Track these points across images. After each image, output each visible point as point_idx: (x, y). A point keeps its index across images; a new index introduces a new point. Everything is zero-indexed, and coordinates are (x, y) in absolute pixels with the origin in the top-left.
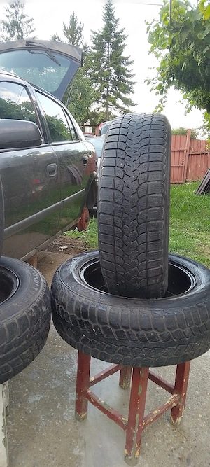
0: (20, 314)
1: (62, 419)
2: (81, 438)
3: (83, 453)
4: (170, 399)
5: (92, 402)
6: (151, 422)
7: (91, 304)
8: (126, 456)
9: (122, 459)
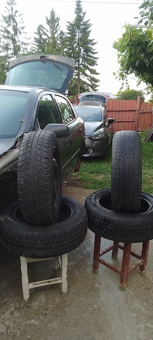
0: (81, 221)
1: (86, 272)
2: (98, 280)
3: (99, 286)
4: (140, 261)
5: (101, 263)
6: (131, 271)
7: (107, 216)
9: (118, 288)
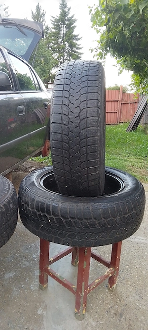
1: (30, 288)
2: (43, 302)
3: (44, 313)
4: (107, 271)
5: (50, 275)
6: (93, 289)
7: (47, 202)
8: (76, 314)
9: (73, 316)
